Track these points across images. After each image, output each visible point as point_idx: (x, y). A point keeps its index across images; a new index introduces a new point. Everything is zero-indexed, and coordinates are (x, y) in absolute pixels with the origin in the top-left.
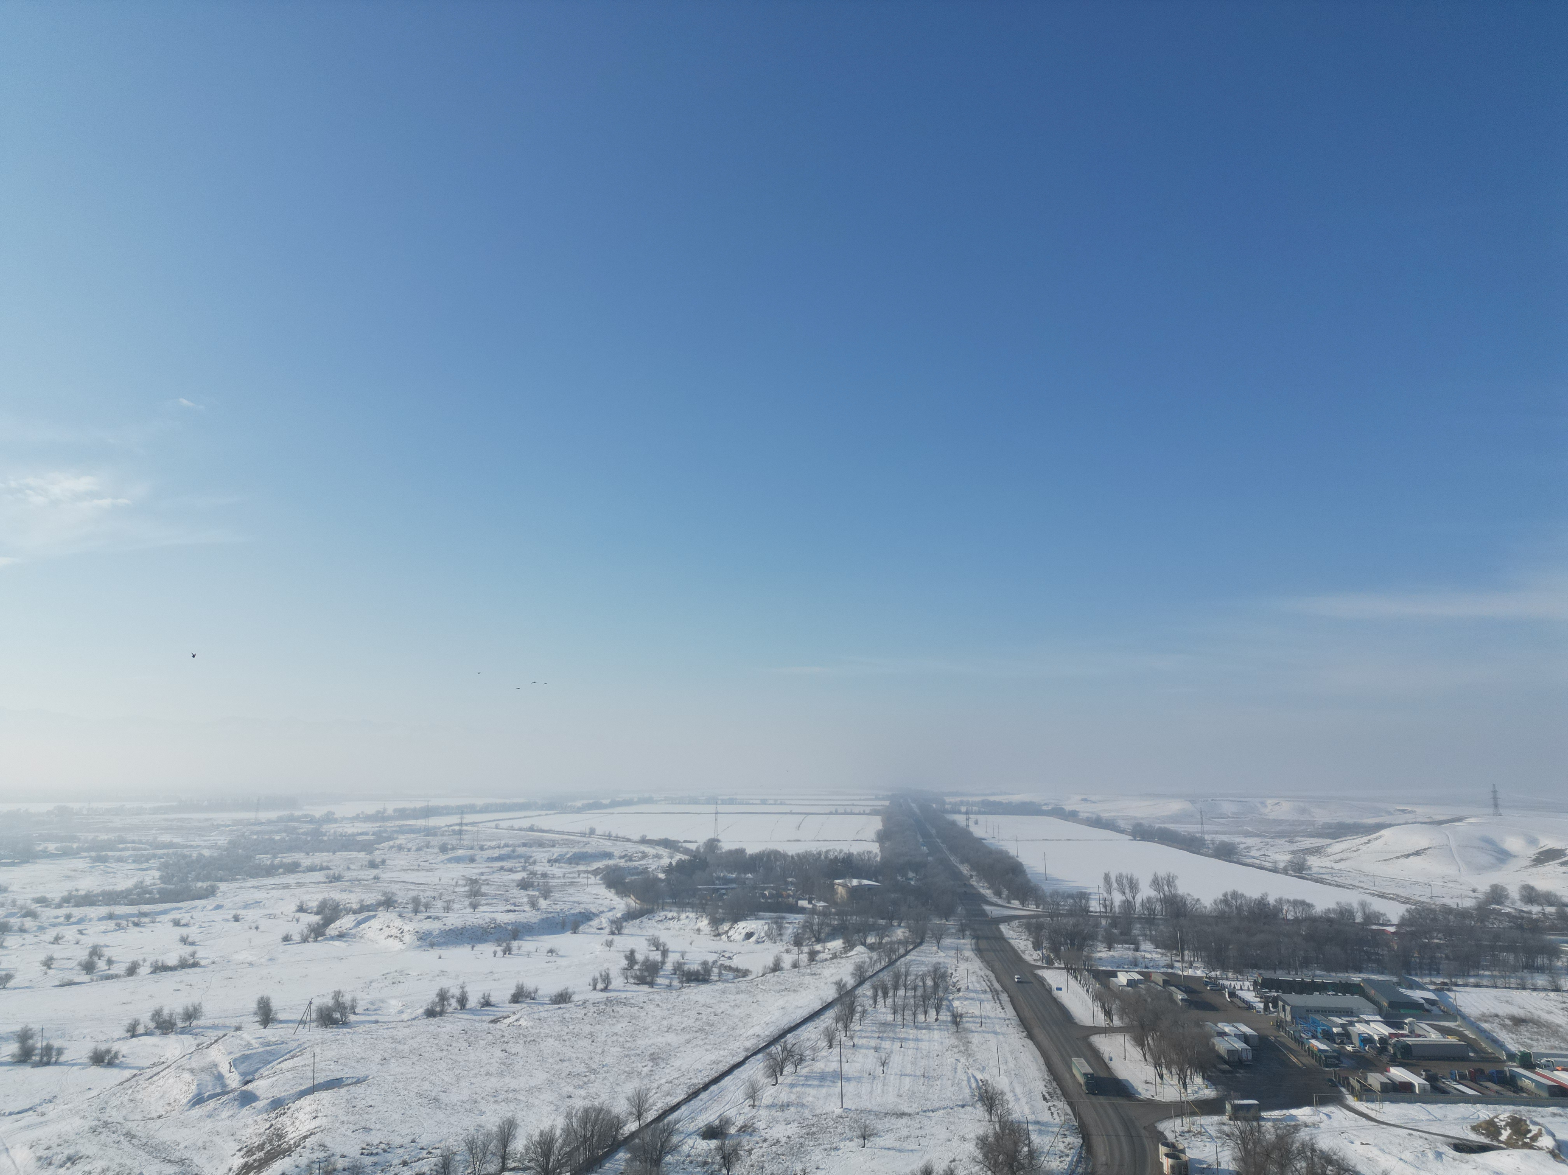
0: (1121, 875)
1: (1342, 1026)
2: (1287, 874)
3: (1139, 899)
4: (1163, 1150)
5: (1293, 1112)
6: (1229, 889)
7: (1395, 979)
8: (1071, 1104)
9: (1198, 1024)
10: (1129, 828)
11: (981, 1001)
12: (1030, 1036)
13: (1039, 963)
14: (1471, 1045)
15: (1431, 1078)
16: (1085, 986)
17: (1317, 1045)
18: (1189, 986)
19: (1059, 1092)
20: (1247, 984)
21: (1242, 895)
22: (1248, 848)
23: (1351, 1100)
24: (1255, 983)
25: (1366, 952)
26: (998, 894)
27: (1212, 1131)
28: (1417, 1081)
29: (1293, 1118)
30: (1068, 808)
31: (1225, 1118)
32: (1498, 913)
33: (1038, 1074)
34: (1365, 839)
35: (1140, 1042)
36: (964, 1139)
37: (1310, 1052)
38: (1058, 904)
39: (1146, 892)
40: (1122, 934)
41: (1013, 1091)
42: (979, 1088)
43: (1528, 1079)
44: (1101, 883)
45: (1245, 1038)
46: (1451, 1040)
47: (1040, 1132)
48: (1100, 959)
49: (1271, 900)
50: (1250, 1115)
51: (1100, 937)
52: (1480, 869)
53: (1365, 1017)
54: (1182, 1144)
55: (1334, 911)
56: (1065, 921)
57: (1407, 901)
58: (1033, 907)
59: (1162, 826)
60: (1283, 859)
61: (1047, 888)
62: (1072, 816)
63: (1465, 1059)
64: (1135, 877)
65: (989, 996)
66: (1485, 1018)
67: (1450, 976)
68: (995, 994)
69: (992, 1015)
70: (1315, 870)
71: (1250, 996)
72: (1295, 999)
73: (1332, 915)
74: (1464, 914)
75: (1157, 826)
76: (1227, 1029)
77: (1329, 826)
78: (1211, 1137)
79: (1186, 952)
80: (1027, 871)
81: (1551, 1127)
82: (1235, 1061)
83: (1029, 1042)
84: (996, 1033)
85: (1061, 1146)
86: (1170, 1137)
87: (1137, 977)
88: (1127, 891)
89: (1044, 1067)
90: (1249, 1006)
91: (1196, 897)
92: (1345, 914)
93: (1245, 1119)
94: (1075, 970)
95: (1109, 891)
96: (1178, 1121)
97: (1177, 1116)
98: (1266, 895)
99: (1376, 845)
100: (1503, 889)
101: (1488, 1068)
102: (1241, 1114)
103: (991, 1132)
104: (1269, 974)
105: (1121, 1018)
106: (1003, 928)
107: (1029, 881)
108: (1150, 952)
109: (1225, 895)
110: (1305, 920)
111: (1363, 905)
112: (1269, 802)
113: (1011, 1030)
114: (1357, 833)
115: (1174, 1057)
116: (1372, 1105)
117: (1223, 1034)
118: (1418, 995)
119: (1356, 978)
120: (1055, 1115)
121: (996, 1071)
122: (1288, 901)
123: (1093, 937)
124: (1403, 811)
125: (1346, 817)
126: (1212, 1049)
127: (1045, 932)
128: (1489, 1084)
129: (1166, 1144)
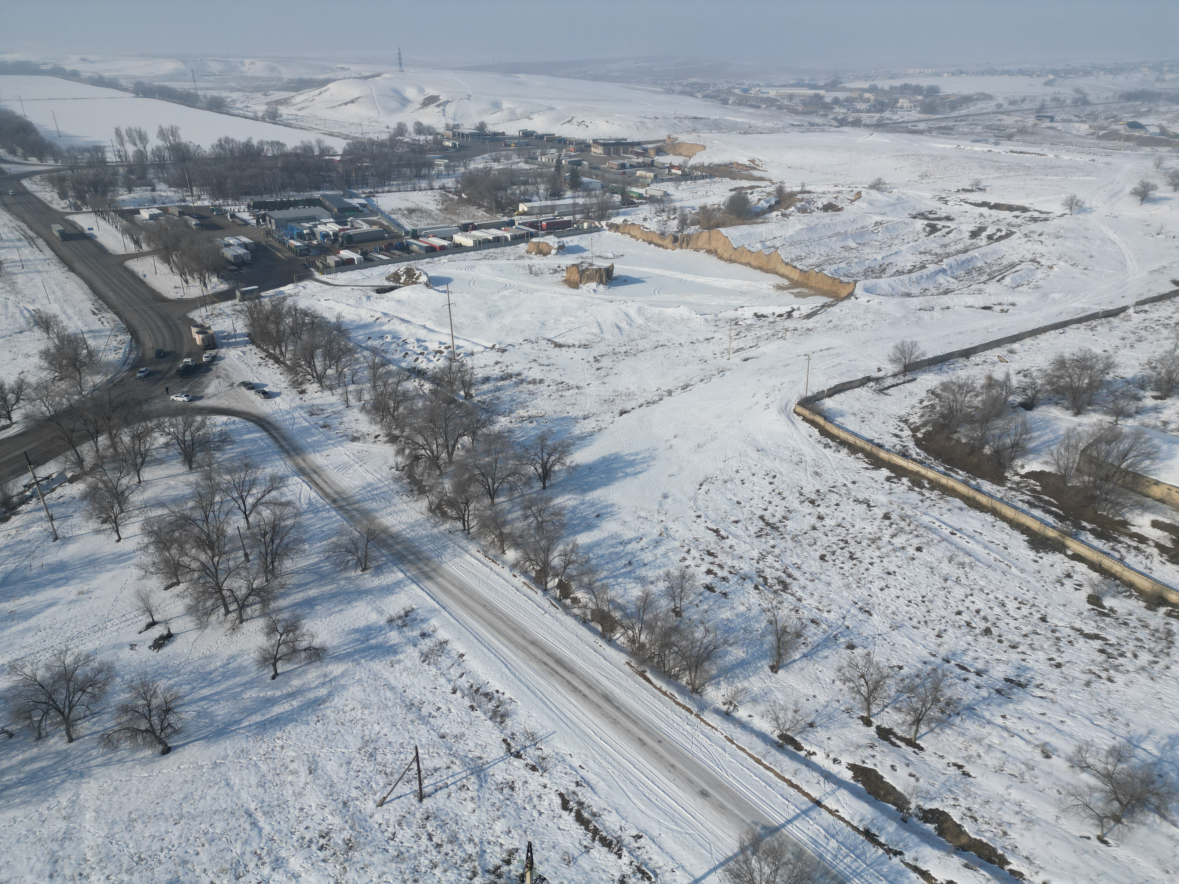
0: (130, 129)
1: (310, 228)
2: (264, 121)
3: (149, 148)
4: (194, 330)
5: (282, 289)
6: (222, 136)
7: (341, 193)
8: (117, 313)
9: (210, 240)
10: (131, 86)
11: (18, 248)
12: (72, 269)
13: (68, 210)
14: (386, 229)
15: (364, 254)
16: (114, 223)
17: (294, 243)
18: (200, 214)
19: (105, 306)
20: (243, 207)
21: (233, 140)
22: (234, 101)
23: (317, 275)
24: (249, 207)
25: (323, 176)
26: (13, 152)
27: (229, 312)
28: (356, 256)
29: (282, 292)
30: (68, 67)
31: (236, 301)
32: (401, 142)
33: (84, 297)
34: (318, 91)
35: (166, 260)
36: (28, 356)
37: (290, 248)
38: (76, 158)
39: (154, 142)
40: (139, 178)
41: (65, 312)
42: (33, 316)
43: (416, 244)
44: (114, 137)
45: (245, 246)
46: (375, 228)
47: (95, 338)
48: (123, 201)
49: (255, 142)
50: (253, 295)
51: (120, 183)
52: (391, 112)
53: (324, 221)
54: (208, 323)
55: (300, 148)
56: (85, 172)
57: (347, 137)
58: (52, 162)
59: (161, 84)
60: (261, 109)
61: (62, 144)
62: (74, 76)
63: (383, 238)
64: (143, 130)
65: (25, 243)
66: (394, 212)
67: (374, 187)
68: (31, 241)
69: (32, 258)
70: (284, 117)
71: (246, 216)
72: (278, 214)
73: (299, 151)
74: (381, 144)
75: (156, 84)
76: (231, 241)
77: (291, 81)
78: (228, 315)
79: (194, 188)
80: (39, 129)
81: (426, 270)
82: (239, 262)
83: (72, 275)
84: (39, 272)
85: (115, 343)
86: (199, 321)
87: (157, 211)
88: (138, 142)
89: (89, 291)
90: (246, 223)
91: (197, 144)
92: (307, 149)
93: (250, 299)
94: (102, 213)
95: (122, 143)
96: (203, 310)
97: (202, 306)
98: (251, 138)
99: (326, 96)
100: (404, 125)
101: (395, 242)
102: (247, 296)
103: (51, 346)
104: (258, 199)
105: (149, 245)
106: (25, 183)
107: (42, 139)
108: (164, 191)
109: (220, 141)
110: (280, 156)
111: (319, 142)
112: (247, 61)
113: (53, 267)
114: (312, 87)
115: (194, 266)
116: (330, 276)
117: (229, 245)
118: (355, 202)
119: (317, 195)
120: (105, 323)
121: (45, 301)
122: (267, 143)
123: (113, 183)
124: (342, 68)
125: (305, 74)
126: (223, 257)
127: (68, 183)
128: (395, 252)
129: (197, 326)
